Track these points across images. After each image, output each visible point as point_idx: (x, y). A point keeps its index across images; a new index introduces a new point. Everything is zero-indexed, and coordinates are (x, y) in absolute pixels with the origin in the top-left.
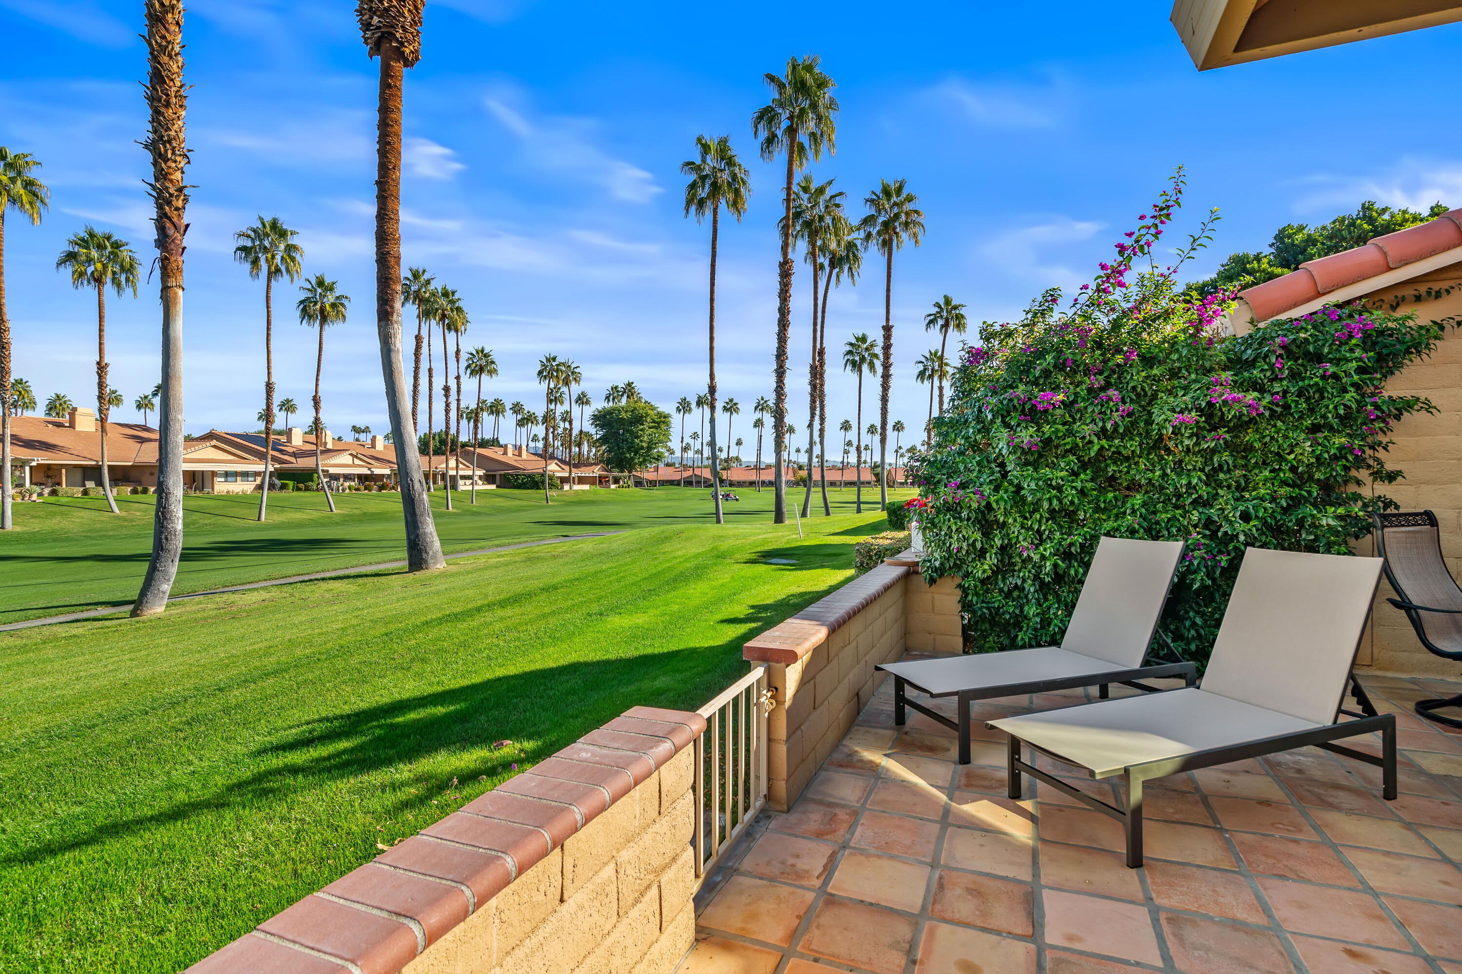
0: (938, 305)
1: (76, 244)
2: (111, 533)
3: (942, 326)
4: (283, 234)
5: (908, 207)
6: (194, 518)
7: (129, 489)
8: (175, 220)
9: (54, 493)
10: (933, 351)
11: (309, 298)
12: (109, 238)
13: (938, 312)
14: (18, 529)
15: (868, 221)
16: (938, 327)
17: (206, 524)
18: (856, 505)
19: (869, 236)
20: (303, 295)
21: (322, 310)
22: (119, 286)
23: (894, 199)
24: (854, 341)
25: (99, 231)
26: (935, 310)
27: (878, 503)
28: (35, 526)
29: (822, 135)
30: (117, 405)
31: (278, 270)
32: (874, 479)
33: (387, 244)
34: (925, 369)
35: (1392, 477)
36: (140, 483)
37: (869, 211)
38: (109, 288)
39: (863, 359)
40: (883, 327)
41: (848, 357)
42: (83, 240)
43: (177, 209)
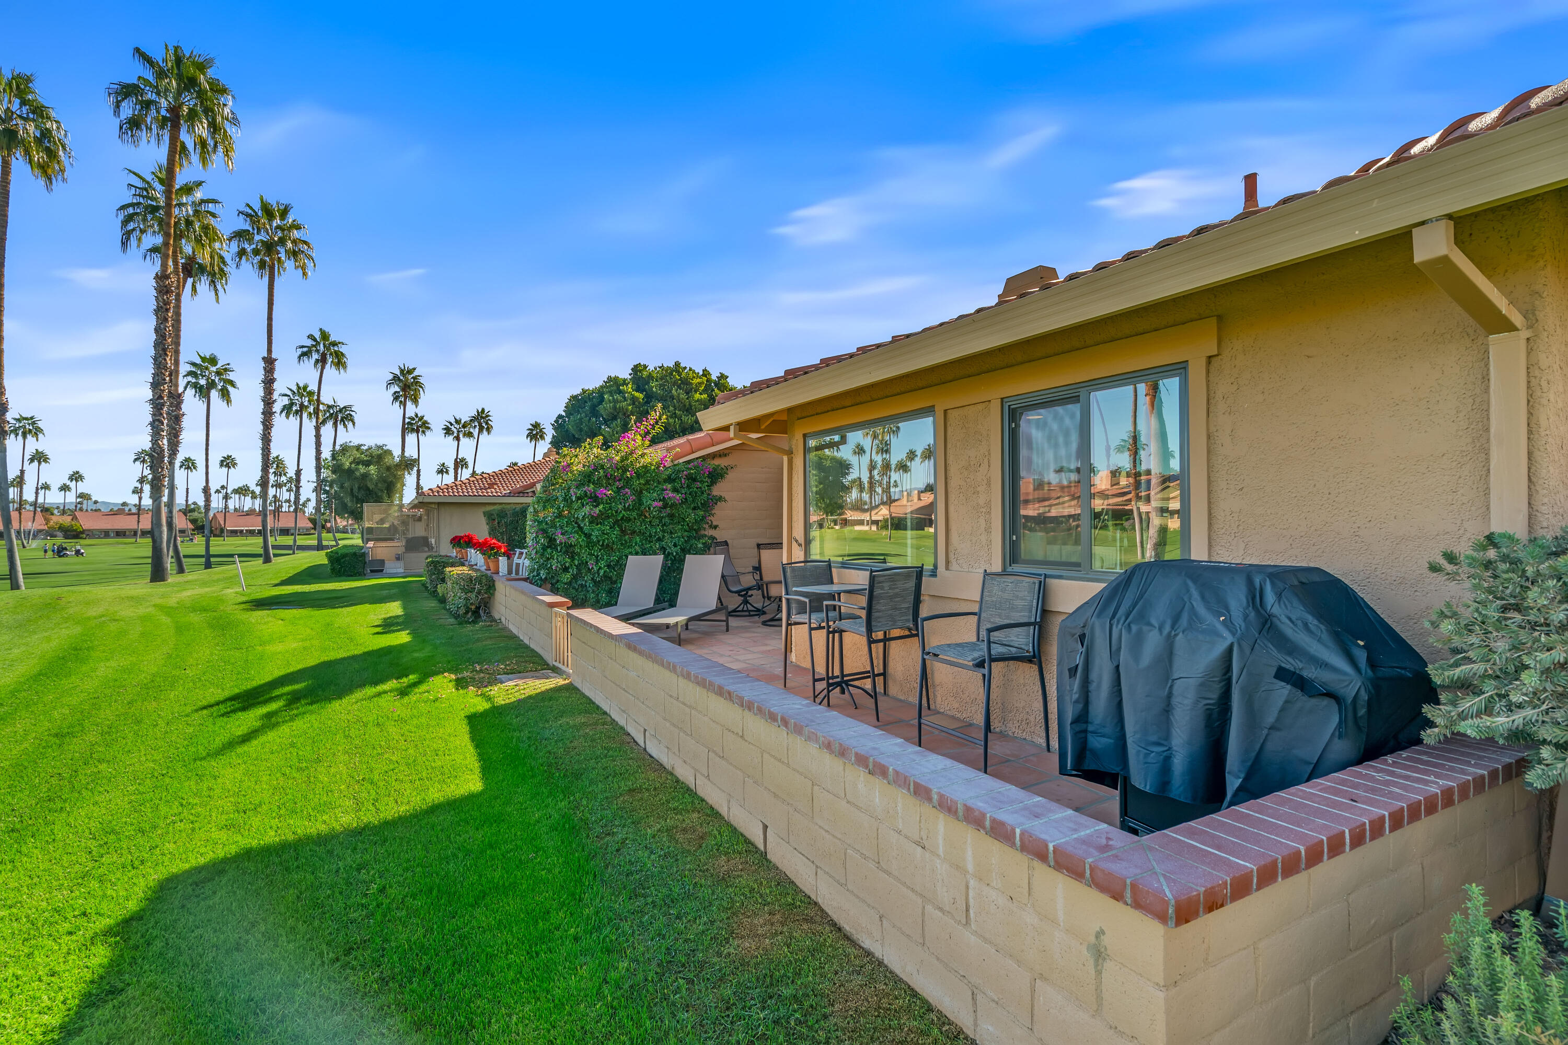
0: (311, 337)
3: (317, 361)
5: (295, 234)
10: (301, 385)
13: (313, 346)
15: (240, 235)
16: (313, 361)
18: (203, 560)
19: (242, 253)
23: (277, 222)
24: (198, 361)
26: (309, 343)
27: (259, 556)
29: (215, 146)
32: (191, 526)
34: (292, 404)
35: (716, 527)
37: (243, 224)
39: (212, 385)
40: (264, 358)
41: (190, 378)
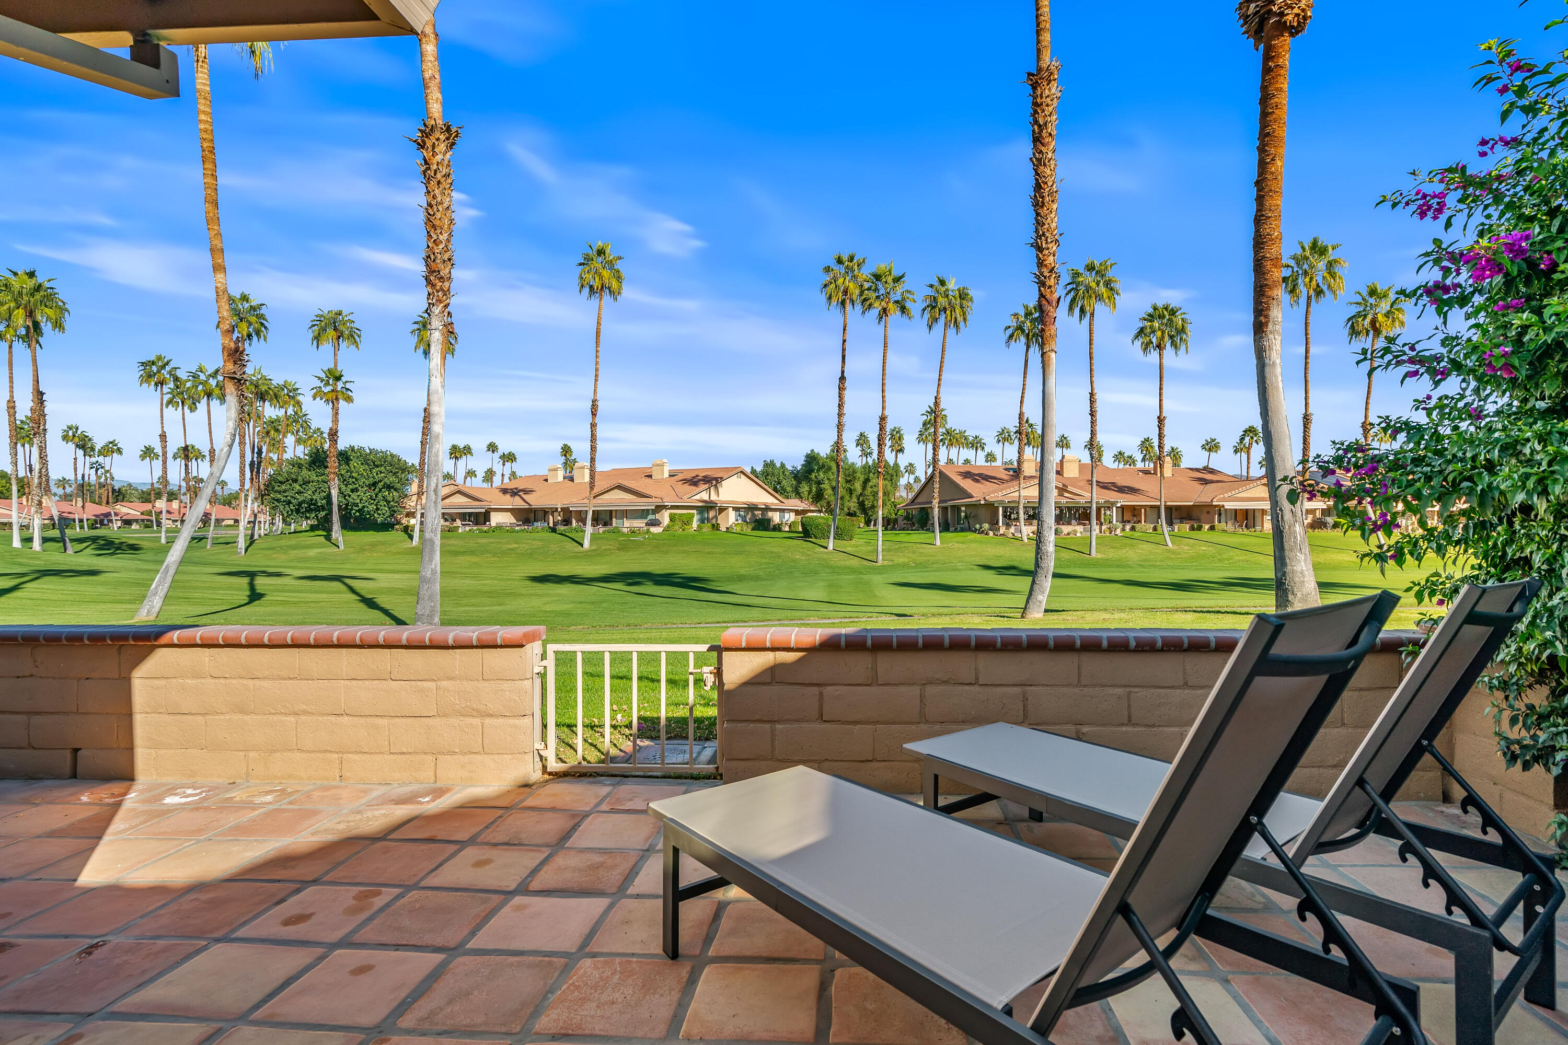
1: (1145, 320)
2: (1158, 563)
4: (1323, 251)
6: (1231, 554)
7: (1188, 526)
8: (1048, 296)
9: (1133, 529)
11: (1360, 312)
12: (1166, 309)
14: (1099, 556)
17: (1239, 561)
20: (1354, 310)
21: (1374, 322)
22: (1176, 347)
25: (1160, 305)
28: (1111, 554)
30: (1216, 452)
31: (1319, 292)
33: (1263, 248)
36: (1199, 520)
38: (1169, 351)
42: (1150, 315)
43: (1050, 287)
